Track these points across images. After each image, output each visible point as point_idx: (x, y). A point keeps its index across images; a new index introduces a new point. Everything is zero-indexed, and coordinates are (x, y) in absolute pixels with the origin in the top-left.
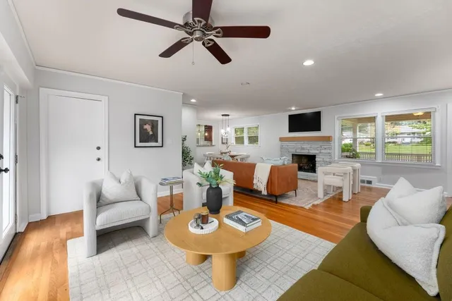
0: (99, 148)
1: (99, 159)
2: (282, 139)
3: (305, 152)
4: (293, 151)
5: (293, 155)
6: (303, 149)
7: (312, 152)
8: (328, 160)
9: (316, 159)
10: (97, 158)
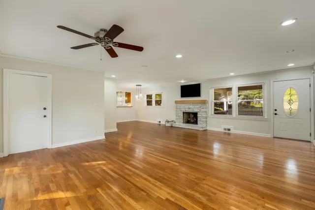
0: (45, 109)
1: (45, 116)
2: (176, 102)
3: (191, 111)
4: (184, 110)
5: (184, 113)
6: (190, 108)
7: (195, 110)
8: (204, 116)
9: (198, 115)
10: (43, 115)
